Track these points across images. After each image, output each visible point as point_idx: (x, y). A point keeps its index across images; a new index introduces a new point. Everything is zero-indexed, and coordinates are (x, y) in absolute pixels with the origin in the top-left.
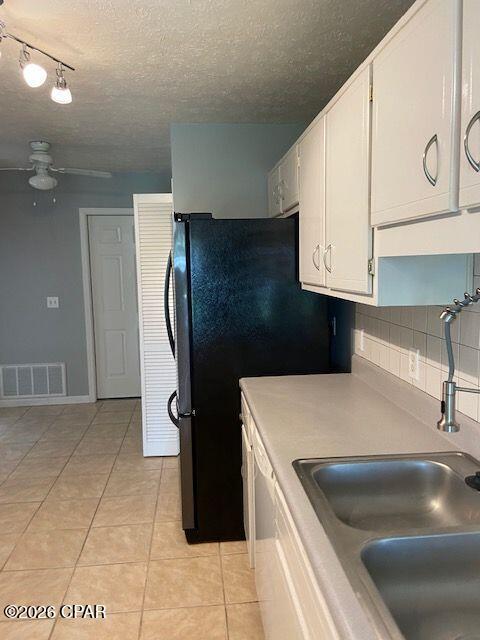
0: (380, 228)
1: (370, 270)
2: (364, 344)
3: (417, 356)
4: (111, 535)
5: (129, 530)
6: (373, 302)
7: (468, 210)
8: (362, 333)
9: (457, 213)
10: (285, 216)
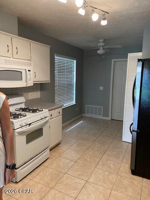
4: (107, 162)
5: (113, 163)
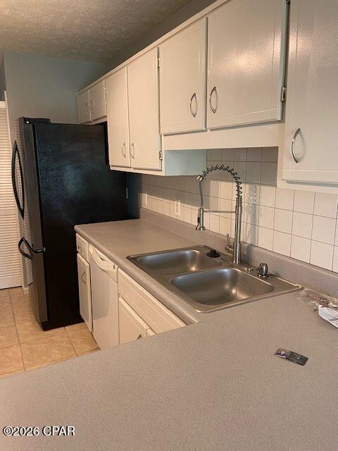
0: (165, 135)
1: (160, 157)
2: (148, 202)
3: (179, 203)
6: (162, 174)
7: (211, 130)
8: (146, 195)
9: (206, 131)
10: (94, 123)
